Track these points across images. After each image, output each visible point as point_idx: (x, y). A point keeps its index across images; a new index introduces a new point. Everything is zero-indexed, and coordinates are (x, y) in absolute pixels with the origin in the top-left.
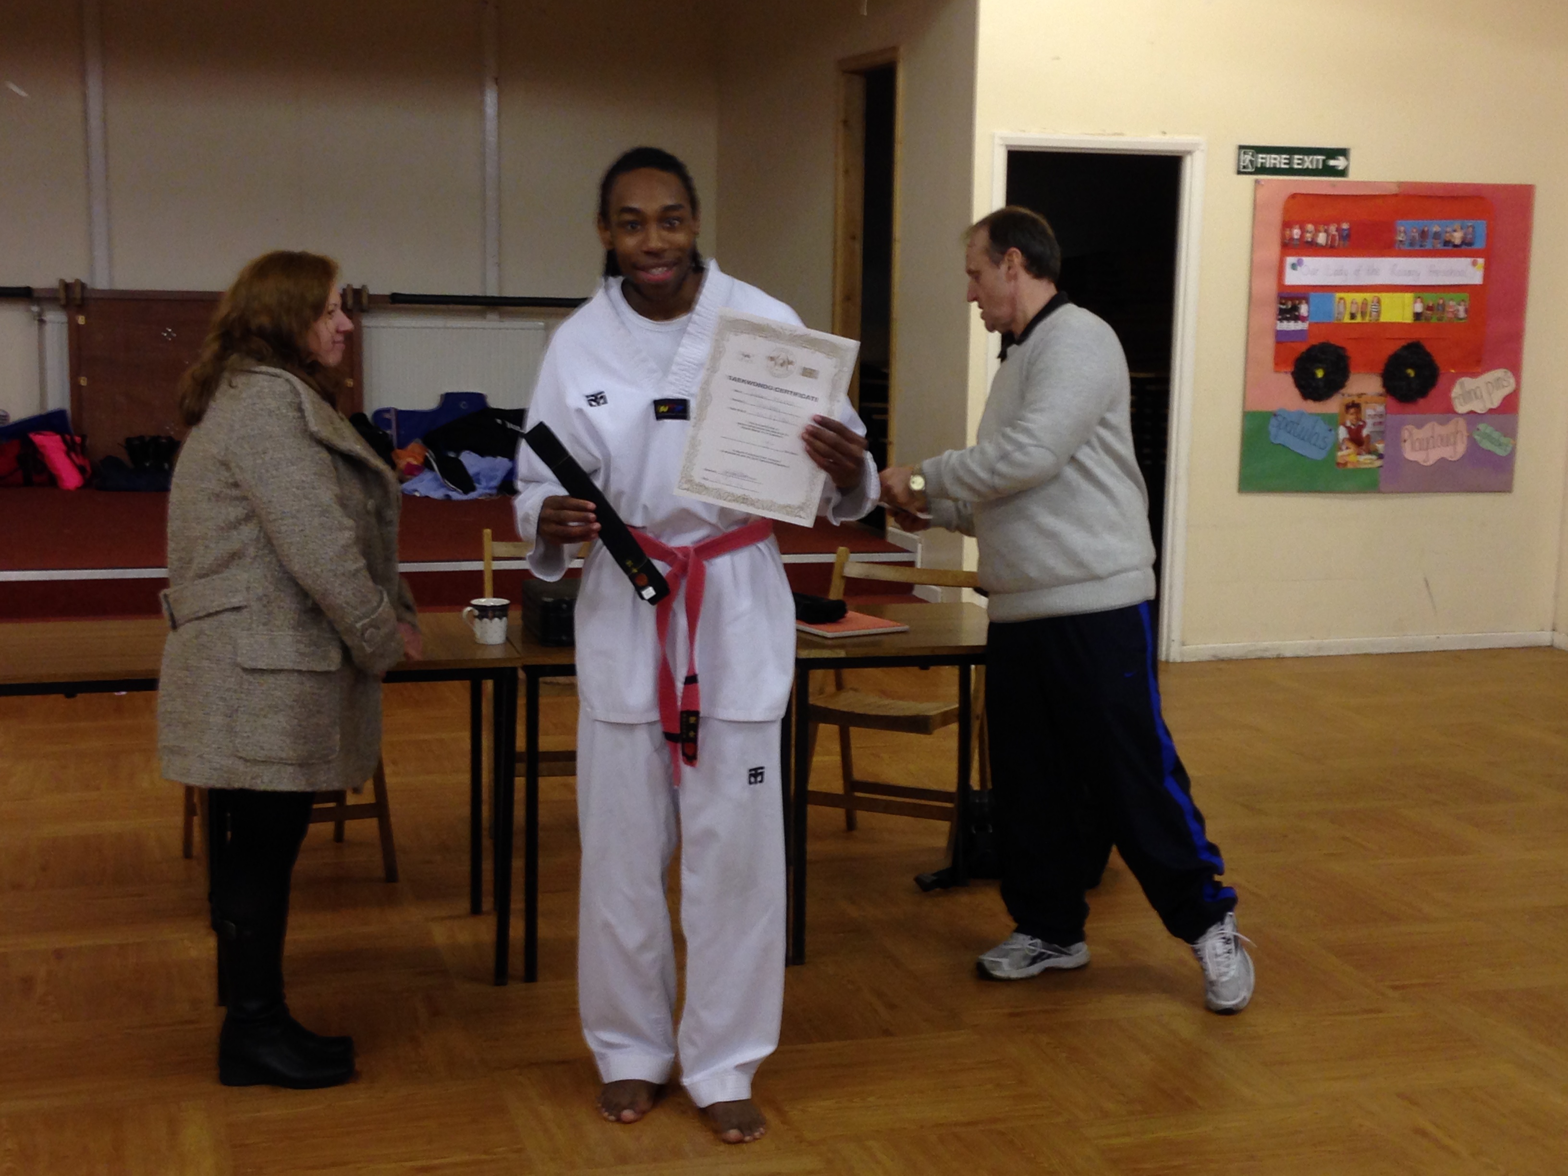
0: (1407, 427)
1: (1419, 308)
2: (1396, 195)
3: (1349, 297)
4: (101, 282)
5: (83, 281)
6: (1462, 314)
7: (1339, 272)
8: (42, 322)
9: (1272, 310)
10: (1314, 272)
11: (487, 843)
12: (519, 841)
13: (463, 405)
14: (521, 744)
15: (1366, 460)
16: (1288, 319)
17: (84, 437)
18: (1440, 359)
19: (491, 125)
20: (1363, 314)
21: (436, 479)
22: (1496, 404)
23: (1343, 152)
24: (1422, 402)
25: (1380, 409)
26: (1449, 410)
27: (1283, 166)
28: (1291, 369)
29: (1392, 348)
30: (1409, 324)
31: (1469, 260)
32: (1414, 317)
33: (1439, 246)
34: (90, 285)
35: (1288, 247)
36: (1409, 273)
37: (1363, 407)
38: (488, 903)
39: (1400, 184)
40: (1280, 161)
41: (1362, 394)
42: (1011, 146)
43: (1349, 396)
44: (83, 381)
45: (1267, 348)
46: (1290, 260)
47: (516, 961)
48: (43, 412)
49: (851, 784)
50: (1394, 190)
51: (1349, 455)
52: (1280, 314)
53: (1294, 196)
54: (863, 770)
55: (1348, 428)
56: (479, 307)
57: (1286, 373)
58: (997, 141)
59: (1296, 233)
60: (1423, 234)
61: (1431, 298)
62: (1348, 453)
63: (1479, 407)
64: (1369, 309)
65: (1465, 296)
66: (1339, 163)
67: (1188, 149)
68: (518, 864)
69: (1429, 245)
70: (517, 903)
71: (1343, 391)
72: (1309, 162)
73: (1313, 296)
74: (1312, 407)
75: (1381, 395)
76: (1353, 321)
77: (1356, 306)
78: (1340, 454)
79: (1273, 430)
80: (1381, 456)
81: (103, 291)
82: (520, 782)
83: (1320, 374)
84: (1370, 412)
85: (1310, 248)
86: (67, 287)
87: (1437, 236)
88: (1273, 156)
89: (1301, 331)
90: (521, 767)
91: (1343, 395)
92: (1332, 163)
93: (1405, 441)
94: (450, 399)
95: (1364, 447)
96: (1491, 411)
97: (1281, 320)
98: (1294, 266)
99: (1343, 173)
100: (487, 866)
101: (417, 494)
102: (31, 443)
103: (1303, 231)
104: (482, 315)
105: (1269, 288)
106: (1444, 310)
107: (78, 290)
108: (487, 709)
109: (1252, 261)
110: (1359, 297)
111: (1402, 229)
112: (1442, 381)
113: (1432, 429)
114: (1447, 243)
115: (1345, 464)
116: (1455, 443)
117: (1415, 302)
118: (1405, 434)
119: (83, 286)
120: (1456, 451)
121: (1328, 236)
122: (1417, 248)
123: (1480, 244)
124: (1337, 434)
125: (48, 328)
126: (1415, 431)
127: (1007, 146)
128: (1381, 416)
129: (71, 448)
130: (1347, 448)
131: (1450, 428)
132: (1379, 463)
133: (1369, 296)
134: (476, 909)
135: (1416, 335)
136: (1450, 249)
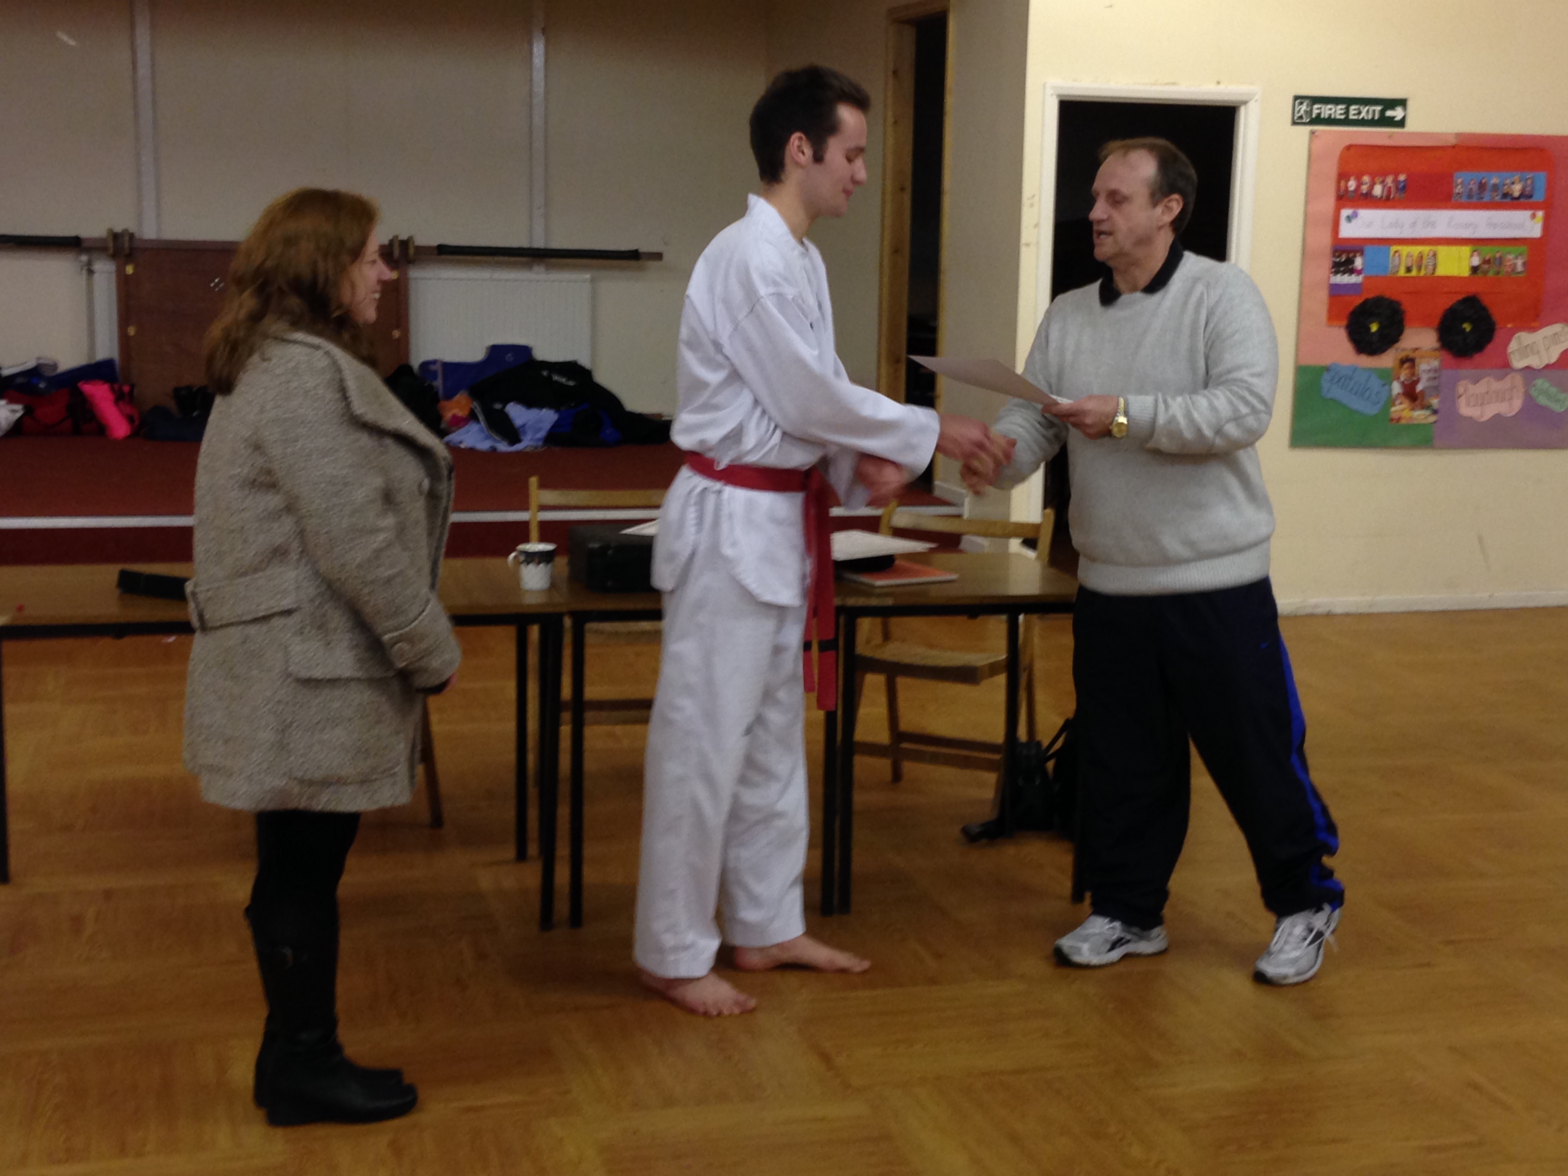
0: (1461, 382)
1: (1476, 261)
2: (1454, 147)
3: (1405, 250)
4: (149, 232)
5: (131, 231)
6: (1520, 268)
7: (1395, 224)
8: (91, 272)
9: (1327, 263)
10: (1370, 225)
11: (532, 791)
12: (564, 789)
13: (509, 357)
14: (566, 692)
15: (1420, 415)
16: (1344, 273)
17: (132, 387)
18: (1496, 314)
19: (539, 76)
20: (1419, 269)
21: (482, 430)
22: (1554, 359)
23: (1402, 103)
24: (1478, 358)
25: (1435, 363)
26: (1506, 365)
27: (1338, 117)
28: (1345, 323)
29: (1448, 302)
30: (1465, 278)
31: (1528, 213)
32: (1471, 270)
33: (1498, 198)
34: (137, 235)
35: (1344, 199)
36: (1467, 226)
37: (1417, 361)
38: (533, 849)
39: (1458, 135)
40: (1337, 111)
41: (1417, 349)
42: (1064, 96)
43: (1403, 350)
44: (132, 331)
45: (1321, 300)
46: (1345, 212)
47: (562, 906)
48: (93, 361)
49: (898, 735)
50: (1453, 141)
51: (1403, 410)
52: (1333, 267)
53: (1349, 148)
54: (909, 721)
55: (1403, 383)
56: (524, 259)
57: (1340, 327)
58: (1049, 91)
59: (1352, 185)
60: (1482, 186)
61: (1489, 252)
62: (1401, 409)
63: (1536, 362)
64: (1424, 262)
65: (1523, 249)
66: (1397, 113)
67: (1244, 98)
68: (564, 812)
69: (1487, 198)
70: (563, 850)
71: (1396, 345)
72: (1367, 112)
73: (1369, 249)
74: (1365, 361)
75: (1436, 350)
76: (1408, 275)
77: (1410, 259)
78: (1393, 409)
79: (1326, 385)
80: (1435, 412)
81: (151, 241)
82: (566, 730)
83: (1374, 328)
84: (1426, 367)
85: (1366, 200)
86: (116, 236)
87: (1495, 187)
88: (1329, 106)
89: (1353, 285)
90: (566, 716)
91: (1397, 350)
92: (1389, 113)
93: (1460, 396)
94: (496, 351)
95: (1417, 402)
96: (1547, 366)
97: (1336, 273)
98: (1349, 219)
99: (1401, 123)
100: (533, 814)
101: (462, 446)
102: (80, 393)
103: (1359, 184)
104: (529, 266)
105: (1325, 241)
106: (1501, 264)
107: (127, 238)
108: (533, 659)
109: (1306, 215)
110: (1416, 250)
111: (1459, 181)
112: (1499, 335)
113: (1489, 384)
114: (1505, 195)
115: (1399, 419)
116: (1511, 399)
117: (1472, 256)
118: (1461, 390)
119: (132, 236)
120: (1512, 406)
121: (1384, 187)
122: (1474, 200)
123: (1539, 196)
124: (1391, 390)
125: (96, 276)
126: (1470, 386)
127: (1059, 96)
128: (1436, 371)
129: (120, 398)
130: (1401, 403)
131: (1507, 383)
132: (1433, 419)
133: (1426, 249)
134: (521, 855)
135: (1472, 289)
136: (1509, 202)
